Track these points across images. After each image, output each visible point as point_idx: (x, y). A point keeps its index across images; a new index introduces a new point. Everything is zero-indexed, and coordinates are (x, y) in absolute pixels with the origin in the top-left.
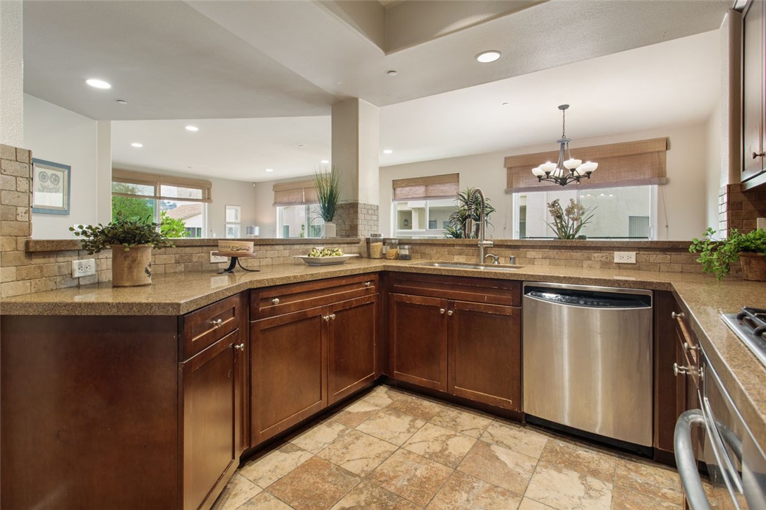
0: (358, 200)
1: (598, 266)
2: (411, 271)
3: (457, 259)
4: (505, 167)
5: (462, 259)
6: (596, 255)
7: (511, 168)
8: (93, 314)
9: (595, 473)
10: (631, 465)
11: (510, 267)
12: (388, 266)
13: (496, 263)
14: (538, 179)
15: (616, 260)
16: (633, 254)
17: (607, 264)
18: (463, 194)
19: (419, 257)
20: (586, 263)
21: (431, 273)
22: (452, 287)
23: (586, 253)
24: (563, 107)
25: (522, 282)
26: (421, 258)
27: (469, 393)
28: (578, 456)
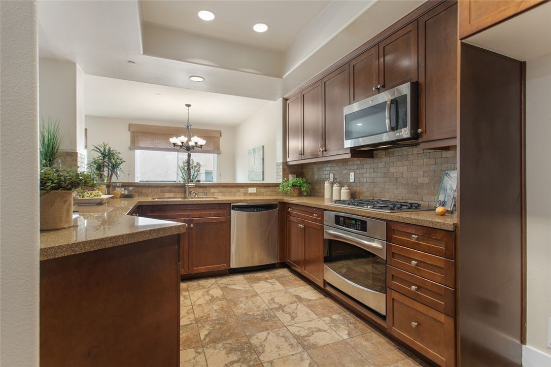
0: (76, 150)
1: (242, 195)
2: (162, 204)
3: (167, 195)
4: (129, 130)
5: (171, 195)
6: (242, 190)
7: (134, 132)
8: (133, 241)
9: (267, 279)
10: (272, 272)
11: (205, 198)
12: (143, 202)
13: (196, 196)
14: (173, 145)
15: (249, 192)
16: (255, 188)
17: (246, 194)
18: (98, 147)
19: (137, 195)
20: (238, 194)
21: (178, 203)
22: (192, 210)
23: (237, 189)
24: (188, 106)
25: (230, 204)
26: (139, 196)
27: (202, 269)
28: (257, 277)
